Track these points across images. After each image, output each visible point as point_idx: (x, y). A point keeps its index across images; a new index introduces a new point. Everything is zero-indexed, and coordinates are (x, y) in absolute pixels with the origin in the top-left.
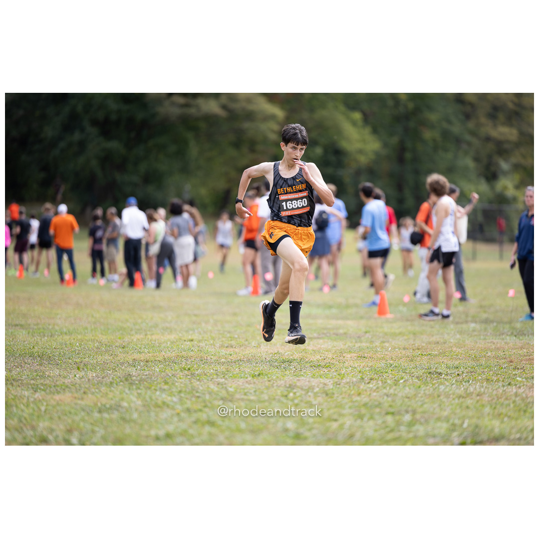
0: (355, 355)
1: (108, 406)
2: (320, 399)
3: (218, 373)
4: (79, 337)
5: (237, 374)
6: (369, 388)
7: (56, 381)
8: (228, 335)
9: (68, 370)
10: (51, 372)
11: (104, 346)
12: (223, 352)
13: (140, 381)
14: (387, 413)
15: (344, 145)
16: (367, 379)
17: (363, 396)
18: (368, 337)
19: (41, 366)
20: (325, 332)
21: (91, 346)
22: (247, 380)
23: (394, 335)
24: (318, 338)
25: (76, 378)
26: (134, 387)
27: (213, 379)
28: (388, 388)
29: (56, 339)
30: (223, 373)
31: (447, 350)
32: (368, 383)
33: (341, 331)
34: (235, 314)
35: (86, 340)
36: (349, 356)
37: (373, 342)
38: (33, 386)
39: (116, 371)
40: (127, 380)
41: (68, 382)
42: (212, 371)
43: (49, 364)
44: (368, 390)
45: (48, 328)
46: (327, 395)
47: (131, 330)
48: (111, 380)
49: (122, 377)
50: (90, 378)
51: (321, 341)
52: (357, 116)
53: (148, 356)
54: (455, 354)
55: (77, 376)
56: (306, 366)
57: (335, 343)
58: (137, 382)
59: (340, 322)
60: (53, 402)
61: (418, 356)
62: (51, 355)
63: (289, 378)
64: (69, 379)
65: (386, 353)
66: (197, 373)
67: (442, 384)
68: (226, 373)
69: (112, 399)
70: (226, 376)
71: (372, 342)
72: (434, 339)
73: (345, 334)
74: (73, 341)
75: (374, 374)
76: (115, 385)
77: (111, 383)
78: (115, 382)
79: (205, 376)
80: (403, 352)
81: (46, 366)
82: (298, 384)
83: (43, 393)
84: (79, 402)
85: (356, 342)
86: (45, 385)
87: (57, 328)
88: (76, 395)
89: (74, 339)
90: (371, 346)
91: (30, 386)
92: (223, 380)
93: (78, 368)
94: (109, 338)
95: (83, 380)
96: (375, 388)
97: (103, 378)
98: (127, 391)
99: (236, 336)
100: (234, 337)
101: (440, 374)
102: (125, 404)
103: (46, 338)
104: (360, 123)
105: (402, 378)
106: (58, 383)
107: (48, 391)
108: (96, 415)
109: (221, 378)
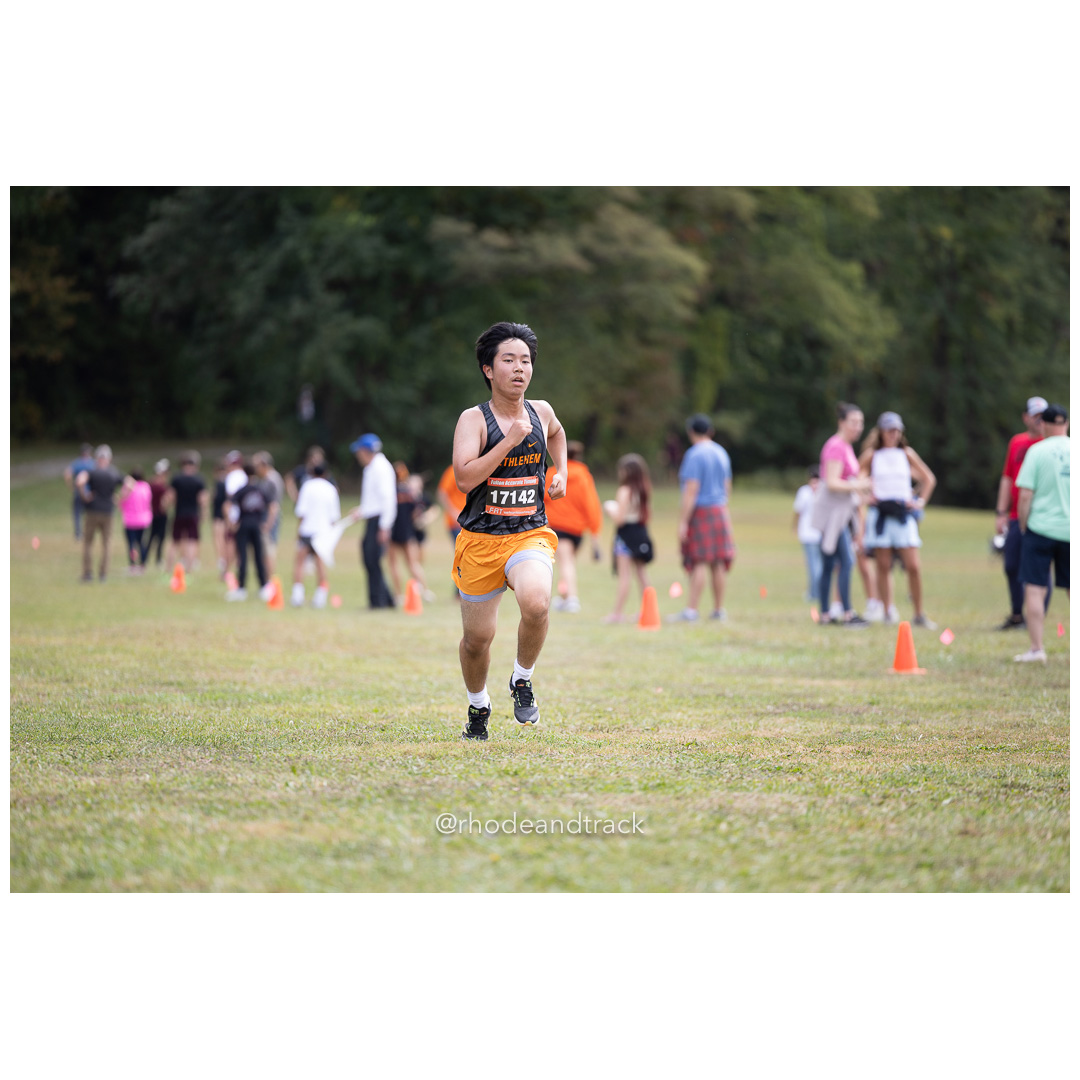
0: (851, 748)
1: (353, 845)
2: (780, 836)
3: (575, 782)
4: (295, 708)
5: (614, 783)
6: (882, 814)
7: (250, 794)
8: (594, 706)
9: (273, 772)
10: (239, 776)
11: (345, 726)
12: (585, 739)
13: (416, 796)
14: (919, 866)
15: (828, 328)
16: (875, 798)
17: (869, 831)
18: (877, 714)
19: (219, 764)
20: (789, 701)
21: (319, 726)
22: (633, 796)
23: (929, 709)
24: (776, 714)
25: (288, 789)
26: (406, 808)
27: (563, 793)
28: (920, 815)
29: (249, 712)
30: (584, 782)
31: (1038, 740)
32: (880, 804)
33: (821, 701)
34: (607, 666)
35: (308, 713)
36: (838, 750)
37: (886, 722)
38: (203, 805)
39: (369, 776)
40: (390, 793)
41: (273, 797)
42: (562, 777)
43: (234, 760)
44: (879, 818)
45: (233, 691)
46: (795, 827)
47: (399, 694)
48: (359, 793)
49: (379, 787)
50: (317, 789)
51: (781, 720)
52: (854, 270)
53: (432, 748)
54: (1054, 747)
55: (291, 784)
56: (753, 770)
57: (810, 724)
58: (411, 798)
59: (819, 683)
60: (243, 838)
61: (978, 752)
62: (238, 743)
63: (718, 795)
64: (276, 790)
65: (914, 744)
66: (531, 780)
67: (1028, 807)
68: (591, 781)
69: (360, 832)
70: (591, 789)
71: (883, 723)
72: (1009, 717)
73: (829, 705)
74: (282, 715)
75: (891, 786)
76: (366, 804)
77: (360, 800)
78: (367, 797)
79: (548, 788)
80: (949, 744)
81: (228, 764)
82: (737, 805)
83: (222, 818)
84: (296, 837)
85: (852, 723)
86: (227, 802)
87: (250, 689)
88: (289, 823)
89: (285, 712)
90: (883, 730)
91: (196, 805)
92: (585, 796)
93: (293, 770)
94: (354, 711)
95: (303, 793)
96: (892, 814)
97: (342, 789)
98: (391, 815)
99: (610, 709)
100: (605, 711)
101: (1025, 787)
102: (386, 842)
103: (229, 709)
104: (859, 285)
105: (948, 796)
106: (253, 799)
107: (232, 814)
108: (330, 864)
109: (581, 792)
